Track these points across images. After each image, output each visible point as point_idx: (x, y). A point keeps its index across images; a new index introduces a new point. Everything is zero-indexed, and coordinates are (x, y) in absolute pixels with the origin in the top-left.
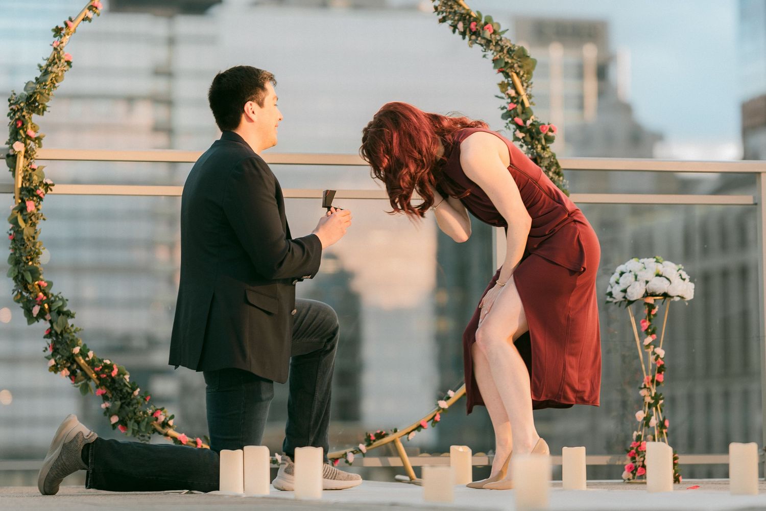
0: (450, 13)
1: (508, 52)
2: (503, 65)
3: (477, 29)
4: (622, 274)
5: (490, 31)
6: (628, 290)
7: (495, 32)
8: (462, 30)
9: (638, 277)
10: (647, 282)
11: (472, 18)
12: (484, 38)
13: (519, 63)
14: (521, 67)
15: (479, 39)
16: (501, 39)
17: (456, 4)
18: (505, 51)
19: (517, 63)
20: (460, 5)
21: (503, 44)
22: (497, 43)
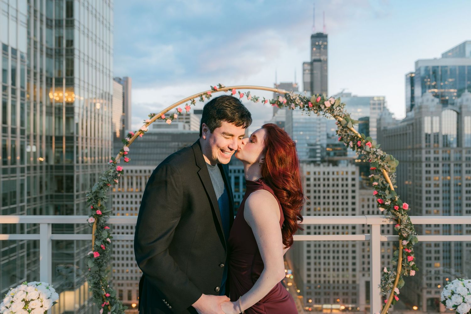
0: (345, 135)
1: (380, 159)
2: (378, 166)
3: (362, 145)
4: (453, 293)
5: (369, 146)
6: (459, 308)
7: (372, 147)
8: (352, 146)
11: (358, 138)
12: (366, 151)
13: (388, 165)
14: (389, 167)
15: (363, 151)
16: (376, 151)
17: (349, 130)
18: (379, 158)
19: (387, 164)
20: (351, 131)
21: (377, 153)
22: (374, 153)
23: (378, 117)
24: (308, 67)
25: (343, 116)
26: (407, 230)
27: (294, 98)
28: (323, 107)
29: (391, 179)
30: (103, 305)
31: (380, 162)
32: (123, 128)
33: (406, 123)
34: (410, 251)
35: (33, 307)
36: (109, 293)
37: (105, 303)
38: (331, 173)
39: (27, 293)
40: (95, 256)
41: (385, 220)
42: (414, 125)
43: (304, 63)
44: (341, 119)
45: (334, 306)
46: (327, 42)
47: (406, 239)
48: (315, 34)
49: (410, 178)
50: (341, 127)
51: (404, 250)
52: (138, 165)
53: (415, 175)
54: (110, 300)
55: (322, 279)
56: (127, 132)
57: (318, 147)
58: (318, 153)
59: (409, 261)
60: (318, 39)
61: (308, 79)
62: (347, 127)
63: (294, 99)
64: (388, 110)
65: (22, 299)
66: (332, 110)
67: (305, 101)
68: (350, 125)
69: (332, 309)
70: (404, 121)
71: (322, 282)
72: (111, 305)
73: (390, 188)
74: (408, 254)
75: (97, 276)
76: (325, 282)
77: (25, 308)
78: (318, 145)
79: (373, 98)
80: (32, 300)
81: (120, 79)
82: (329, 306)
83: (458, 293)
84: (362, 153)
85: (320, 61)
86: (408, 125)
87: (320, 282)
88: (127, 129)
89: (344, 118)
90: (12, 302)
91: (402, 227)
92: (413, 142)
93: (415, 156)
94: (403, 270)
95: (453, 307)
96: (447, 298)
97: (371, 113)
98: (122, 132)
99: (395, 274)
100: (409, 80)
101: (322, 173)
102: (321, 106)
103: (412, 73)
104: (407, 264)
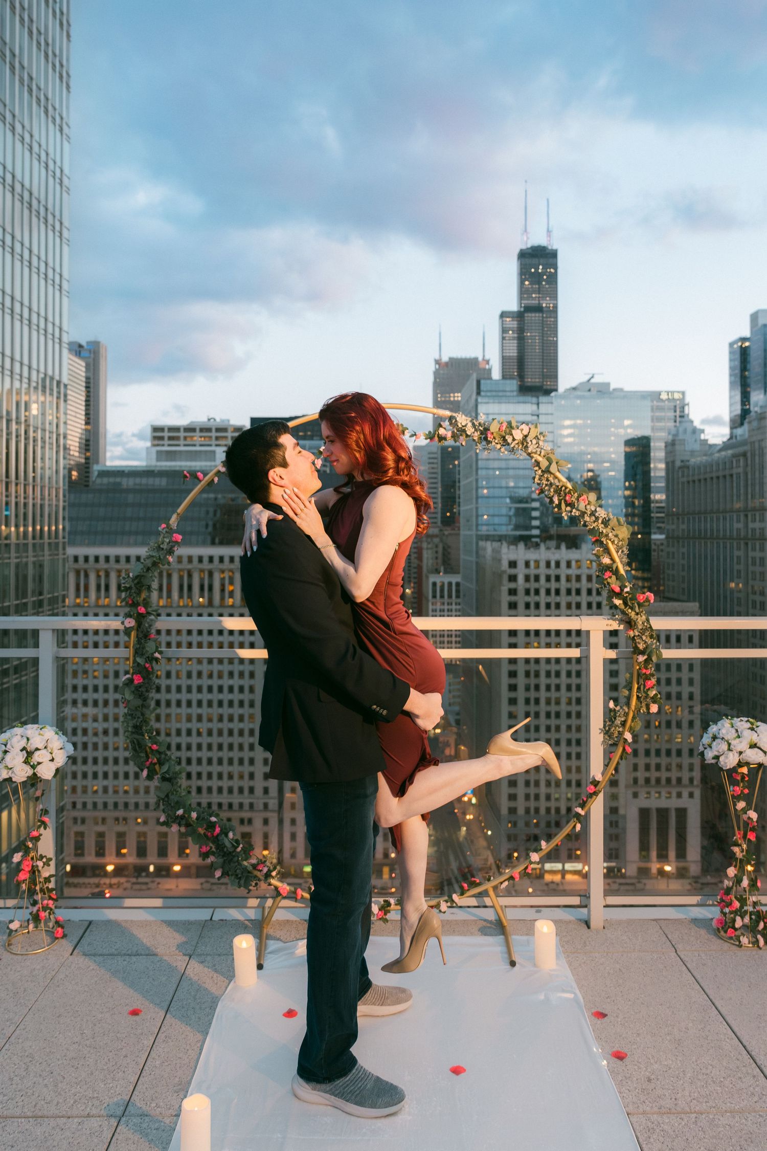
0: (546, 485)
1: (602, 523)
2: (599, 535)
3: (572, 501)
4: (714, 738)
5: (584, 502)
6: (721, 759)
7: (589, 503)
8: (557, 502)
9: (732, 747)
10: (741, 753)
11: (567, 490)
12: (579, 510)
13: (614, 533)
14: (616, 536)
15: (574, 510)
16: (596, 510)
17: (552, 475)
18: (600, 521)
19: (612, 532)
20: (556, 477)
21: (597, 514)
22: (593, 514)
23: (670, 437)
24: (514, 324)
25: (542, 454)
26: (644, 638)
28: (510, 440)
29: (620, 556)
30: (148, 763)
31: (601, 527)
32: (87, 459)
33: (730, 452)
34: (648, 672)
35: (40, 761)
36: (156, 743)
37: (150, 760)
38: (563, 565)
39: (28, 739)
40: (136, 682)
41: (611, 622)
42: (749, 455)
43: (503, 315)
44: (540, 459)
45: (569, 866)
46: (556, 269)
47: (642, 653)
48: (528, 249)
49: (739, 577)
50: (540, 471)
51: (640, 671)
52: (122, 544)
53: (751, 568)
54: (158, 756)
55: (543, 804)
56: (96, 468)
57: (536, 505)
58: (535, 518)
59: (647, 688)
60: (535, 261)
61: (513, 352)
62: (549, 471)
64: (692, 422)
65: (21, 747)
66: (525, 444)
67: (482, 429)
68: (553, 468)
69: (564, 873)
70: (726, 446)
71: (543, 811)
72: (161, 763)
73: (617, 571)
74: (647, 678)
75: (139, 714)
76: (548, 810)
77: (26, 762)
78: (534, 500)
79: (659, 393)
80: (37, 749)
81: (80, 346)
82: (558, 866)
83: (721, 736)
85: (539, 309)
86: (734, 456)
87: (537, 810)
88: (97, 462)
89: (544, 456)
90: (6, 752)
91: (637, 634)
92: (746, 494)
93: (751, 525)
94: (639, 703)
95: (713, 758)
96: (706, 746)
97: (653, 429)
98: (85, 468)
99: (627, 710)
100: (738, 356)
101: (543, 565)
102: (507, 438)
103: (744, 340)
104: (646, 693)
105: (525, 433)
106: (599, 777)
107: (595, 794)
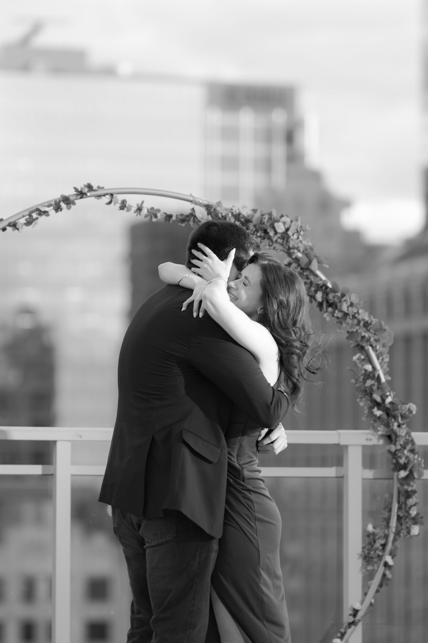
1: (364, 326)
2: (359, 339)
3: (334, 301)
5: (347, 303)
7: (352, 305)
11: (328, 290)
12: (341, 311)
13: (376, 337)
14: (376, 341)
15: (337, 311)
16: (358, 312)
17: (312, 274)
18: (362, 324)
19: (374, 337)
20: (316, 276)
21: (360, 317)
22: (354, 316)
25: (301, 250)
26: (405, 452)
27: (224, 215)
28: (272, 233)
29: (380, 363)
31: (363, 332)
34: (411, 489)
41: (370, 436)
44: (300, 255)
47: (404, 467)
50: (299, 269)
51: (401, 488)
59: (409, 506)
62: (308, 269)
63: (222, 216)
66: (286, 239)
67: (243, 220)
68: (314, 266)
73: (379, 379)
74: (408, 495)
84: (335, 315)
89: (303, 252)
91: (399, 447)
94: (399, 525)
99: (386, 532)
102: (268, 231)
104: (408, 512)
105: (287, 226)
106: (357, 606)
107: (353, 623)
